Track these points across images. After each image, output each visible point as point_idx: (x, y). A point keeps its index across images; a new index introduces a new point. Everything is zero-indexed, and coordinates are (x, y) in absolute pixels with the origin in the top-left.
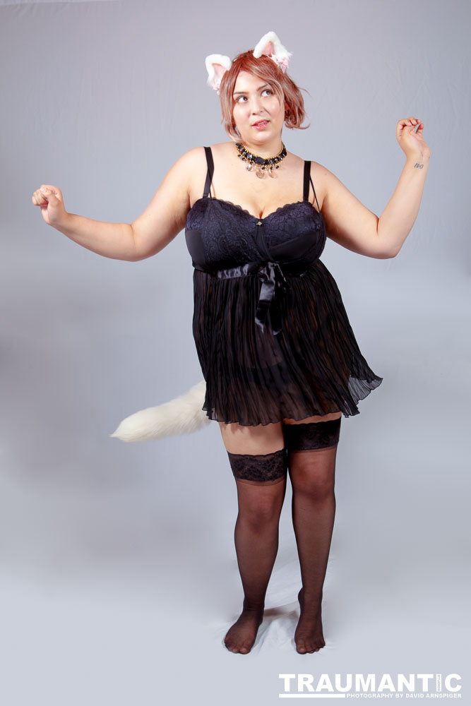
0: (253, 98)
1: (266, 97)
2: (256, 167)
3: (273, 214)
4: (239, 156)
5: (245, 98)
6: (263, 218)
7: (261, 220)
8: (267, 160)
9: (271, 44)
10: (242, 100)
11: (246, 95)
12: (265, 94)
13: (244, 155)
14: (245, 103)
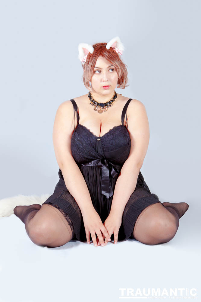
0: (104, 72)
1: (111, 73)
2: (99, 108)
3: (107, 134)
4: (91, 103)
5: (100, 71)
6: (101, 136)
7: (100, 138)
8: (106, 103)
9: (116, 42)
10: (97, 72)
11: (100, 70)
12: (111, 71)
13: (93, 102)
14: (99, 74)
